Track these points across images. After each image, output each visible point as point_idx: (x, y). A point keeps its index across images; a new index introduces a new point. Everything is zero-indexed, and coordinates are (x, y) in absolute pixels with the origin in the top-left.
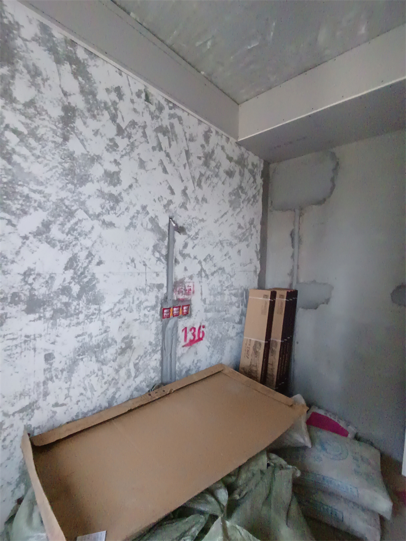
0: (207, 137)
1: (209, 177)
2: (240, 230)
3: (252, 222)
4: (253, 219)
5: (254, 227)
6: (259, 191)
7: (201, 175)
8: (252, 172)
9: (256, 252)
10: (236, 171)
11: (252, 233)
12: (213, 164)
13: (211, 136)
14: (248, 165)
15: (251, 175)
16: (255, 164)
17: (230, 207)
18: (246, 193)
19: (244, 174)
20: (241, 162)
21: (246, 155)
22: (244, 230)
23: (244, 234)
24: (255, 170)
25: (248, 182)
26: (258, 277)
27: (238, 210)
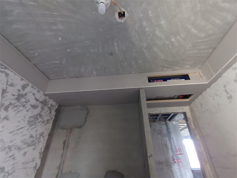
0: (24, 87)
1: (16, 106)
2: (31, 139)
3: (42, 134)
4: (44, 132)
5: (43, 137)
6: (52, 118)
7: (11, 104)
8: (49, 108)
9: (40, 153)
10: (39, 106)
11: (40, 141)
12: (23, 100)
13: (27, 87)
14: (48, 105)
15: (48, 110)
16: (53, 105)
17: (28, 124)
18: (43, 118)
19: (44, 108)
20: (44, 103)
21: (48, 100)
22: (34, 139)
23: (33, 141)
24: (52, 108)
25: (46, 113)
26: (36, 171)
27: (34, 126)
